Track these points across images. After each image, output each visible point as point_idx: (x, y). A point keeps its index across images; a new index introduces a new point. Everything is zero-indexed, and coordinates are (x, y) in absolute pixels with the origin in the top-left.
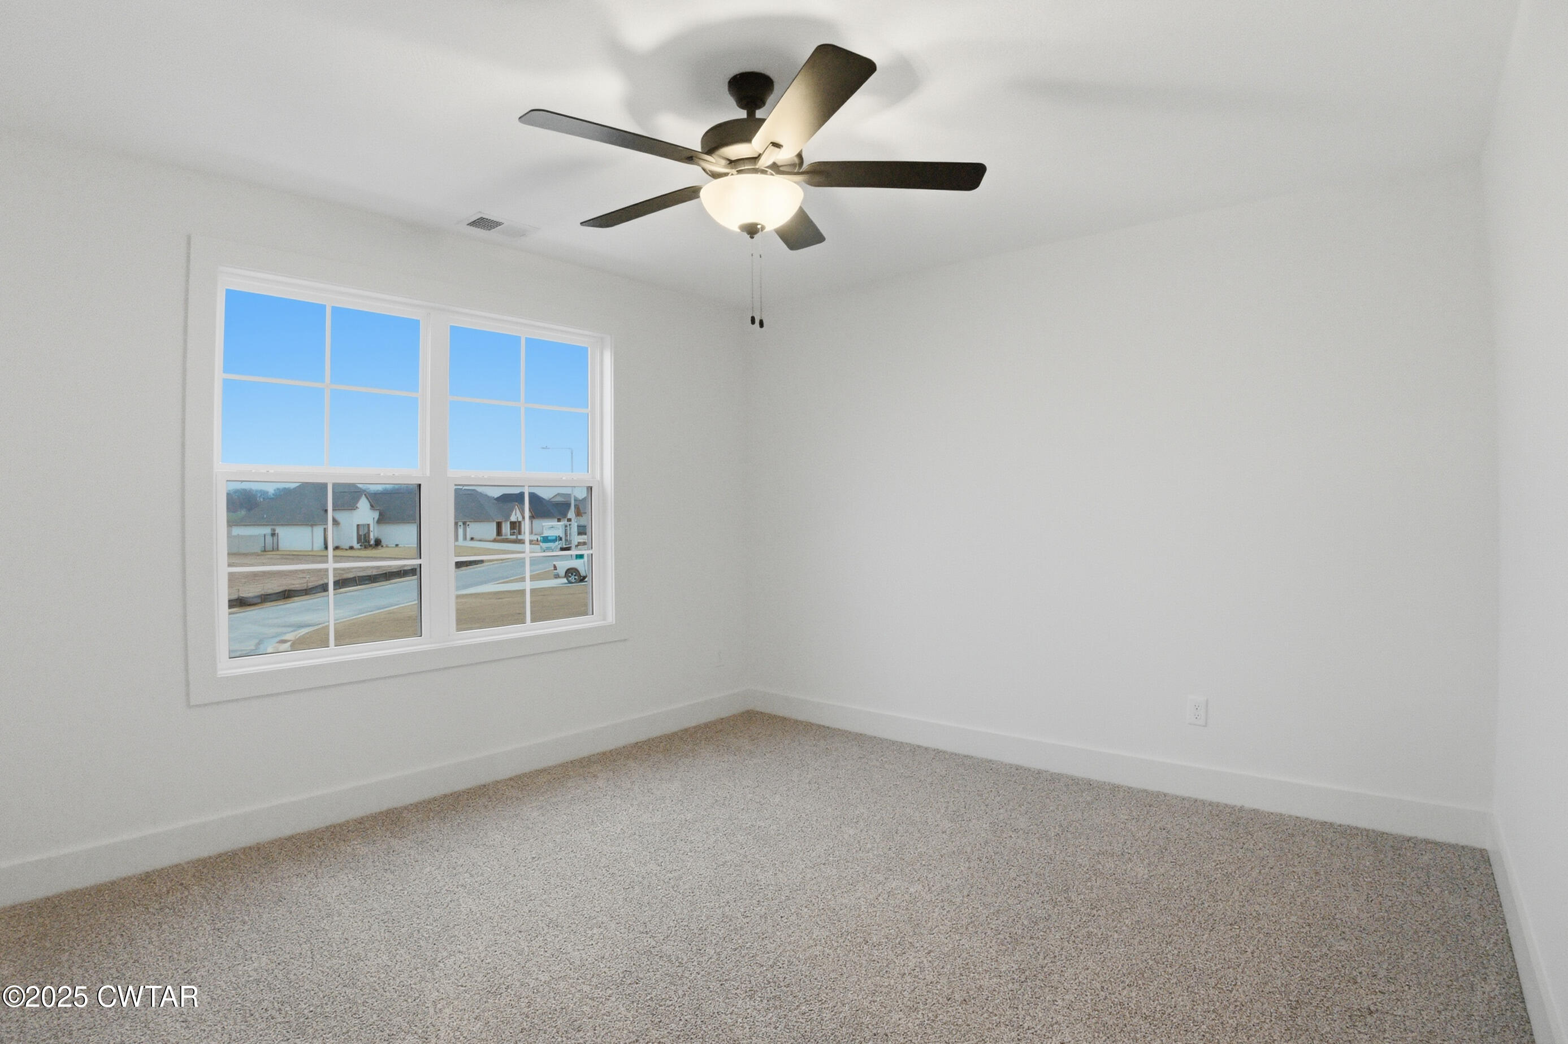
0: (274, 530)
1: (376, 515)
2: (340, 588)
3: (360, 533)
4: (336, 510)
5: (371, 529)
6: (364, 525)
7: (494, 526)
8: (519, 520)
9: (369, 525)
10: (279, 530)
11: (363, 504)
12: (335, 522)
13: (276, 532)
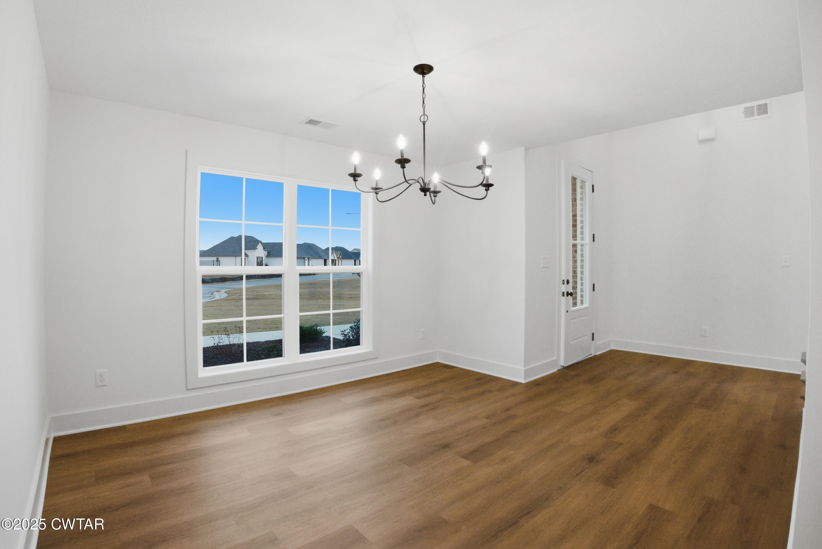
0: (218, 259)
1: (266, 253)
2: (248, 279)
3: (258, 261)
4: (247, 249)
5: (264, 259)
6: (260, 257)
7: (323, 261)
8: (335, 259)
9: (262, 257)
10: (220, 259)
11: (260, 247)
12: (246, 255)
13: (219, 259)
